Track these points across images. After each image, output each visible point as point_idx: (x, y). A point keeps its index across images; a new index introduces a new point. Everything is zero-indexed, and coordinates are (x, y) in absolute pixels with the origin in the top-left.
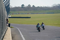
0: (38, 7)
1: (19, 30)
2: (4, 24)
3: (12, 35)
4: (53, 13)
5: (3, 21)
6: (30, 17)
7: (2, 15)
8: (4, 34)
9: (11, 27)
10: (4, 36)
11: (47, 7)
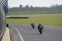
0: (36, 7)
2: (2, 25)
3: (10, 35)
4: (51, 13)
5: (1, 21)
6: (28, 18)
8: (2, 35)
9: (9, 28)
10: (2, 36)
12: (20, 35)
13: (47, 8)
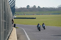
0: (44, 8)
1: (24, 31)
3: (17, 35)
4: (59, 14)
5: (8, 21)
6: (35, 18)
7: (7, 16)
8: (9, 34)
9: (16, 28)
10: (10, 36)
11: (52, 8)
12: (27, 35)
13: (55, 8)
